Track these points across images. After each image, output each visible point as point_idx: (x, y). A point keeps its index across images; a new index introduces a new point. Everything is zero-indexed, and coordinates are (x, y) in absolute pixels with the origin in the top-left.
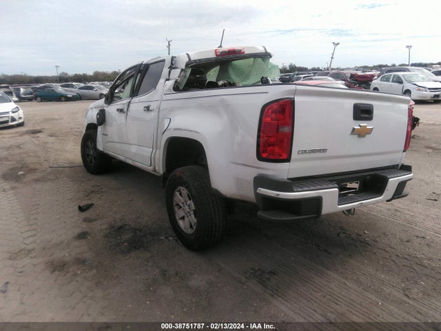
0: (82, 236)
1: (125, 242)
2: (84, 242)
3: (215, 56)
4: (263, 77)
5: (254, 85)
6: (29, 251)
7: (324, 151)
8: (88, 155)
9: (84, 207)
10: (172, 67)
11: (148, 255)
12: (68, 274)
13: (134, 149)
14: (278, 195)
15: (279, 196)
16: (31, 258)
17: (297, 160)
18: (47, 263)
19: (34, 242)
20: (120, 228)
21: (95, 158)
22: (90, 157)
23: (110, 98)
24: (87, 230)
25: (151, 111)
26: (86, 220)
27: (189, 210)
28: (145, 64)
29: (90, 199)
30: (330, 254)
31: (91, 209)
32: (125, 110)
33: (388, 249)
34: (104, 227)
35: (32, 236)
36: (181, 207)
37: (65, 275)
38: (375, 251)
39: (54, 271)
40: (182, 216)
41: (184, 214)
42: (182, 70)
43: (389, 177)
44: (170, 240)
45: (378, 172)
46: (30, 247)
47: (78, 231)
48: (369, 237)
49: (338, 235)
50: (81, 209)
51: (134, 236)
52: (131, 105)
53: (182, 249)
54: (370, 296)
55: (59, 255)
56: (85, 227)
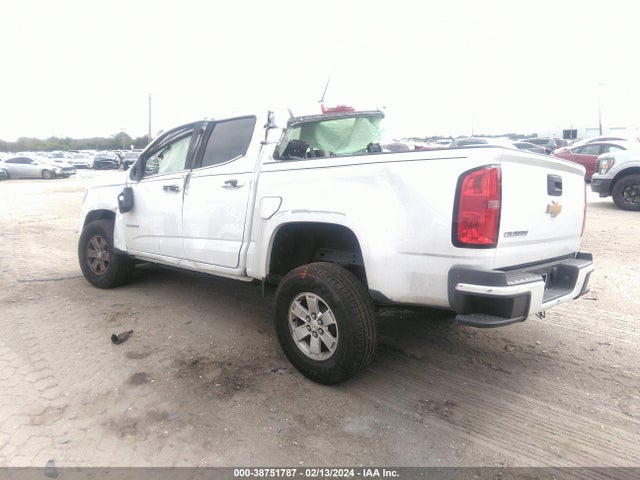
0: (139, 379)
1: (213, 382)
2: (147, 389)
3: (321, 113)
4: (371, 144)
5: (355, 154)
6: (62, 410)
7: (525, 233)
8: (93, 260)
9: (122, 337)
10: (269, 126)
11: (262, 397)
12: (150, 437)
13: (200, 245)
14: (490, 291)
15: (491, 293)
16: (71, 419)
17: (505, 245)
18: (104, 424)
19: (62, 395)
20: (195, 363)
21: (106, 263)
22: (97, 262)
23: (140, 171)
24: (143, 370)
25: (239, 187)
26: (131, 356)
27: (319, 326)
28: (210, 123)
29: (120, 325)
30: (509, 373)
31: (130, 340)
32: (181, 187)
33: (576, 361)
34: (167, 363)
35: (53, 387)
36: (303, 323)
37: (146, 439)
38: (562, 364)
39: (123, 435)
40: (306, 335)
41: (308, 333)
42: (284, 130)
43: (579, 266)
44: (281, 374)
45: (563, 262)
46: (59, 403)
47: (127, 373)
48: (545, 349)
49: (506, 348)
50: (115, 339)
51: (223, 372)
52: (192, 181)
53: (308, 385)
54: (586, 419)
55: (116, 410)
56: (135, 366)
